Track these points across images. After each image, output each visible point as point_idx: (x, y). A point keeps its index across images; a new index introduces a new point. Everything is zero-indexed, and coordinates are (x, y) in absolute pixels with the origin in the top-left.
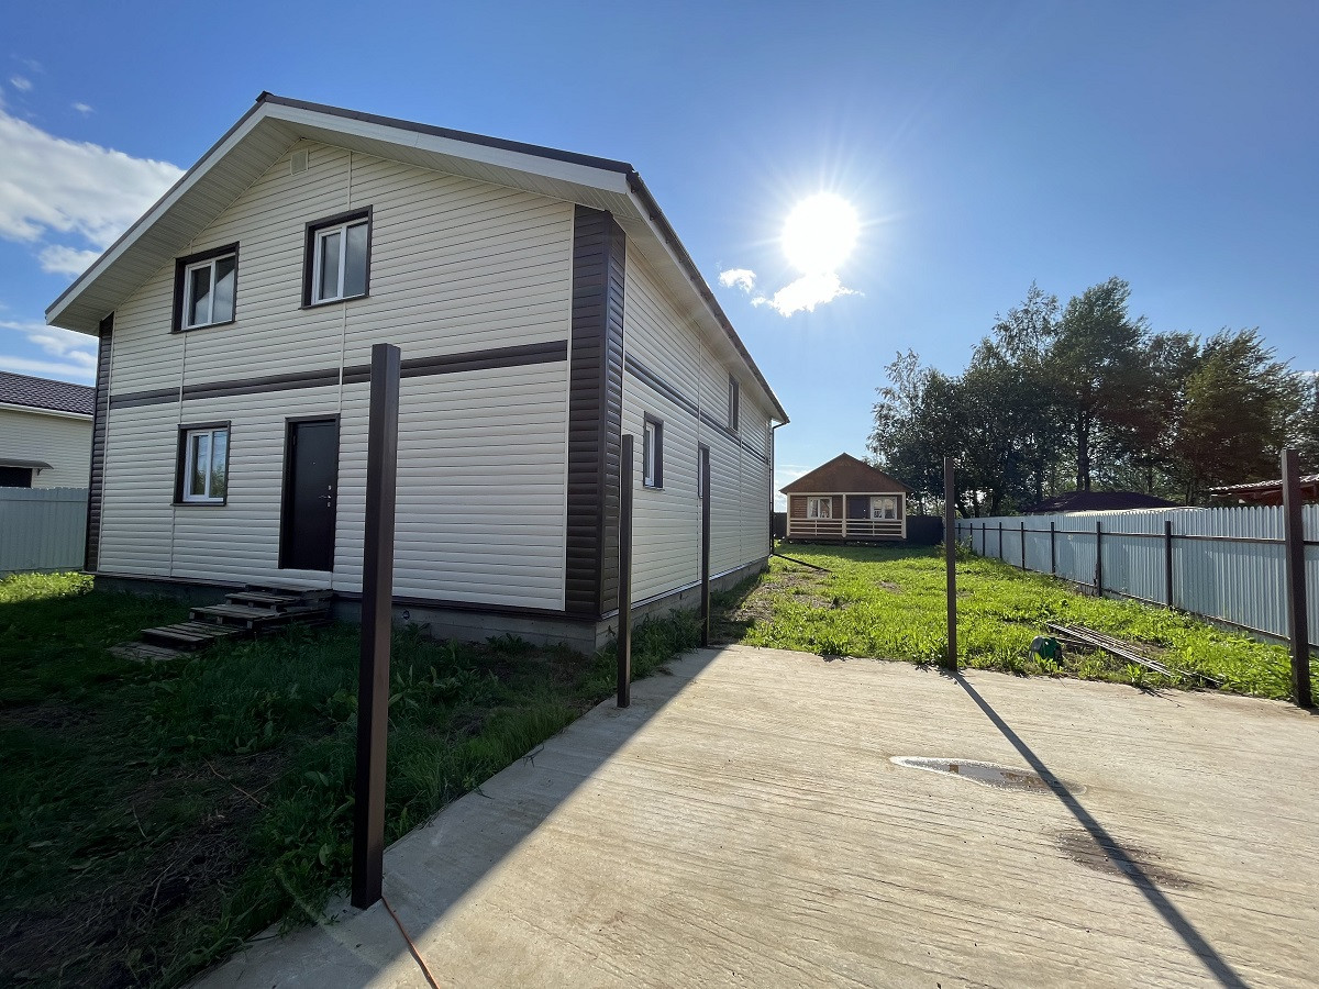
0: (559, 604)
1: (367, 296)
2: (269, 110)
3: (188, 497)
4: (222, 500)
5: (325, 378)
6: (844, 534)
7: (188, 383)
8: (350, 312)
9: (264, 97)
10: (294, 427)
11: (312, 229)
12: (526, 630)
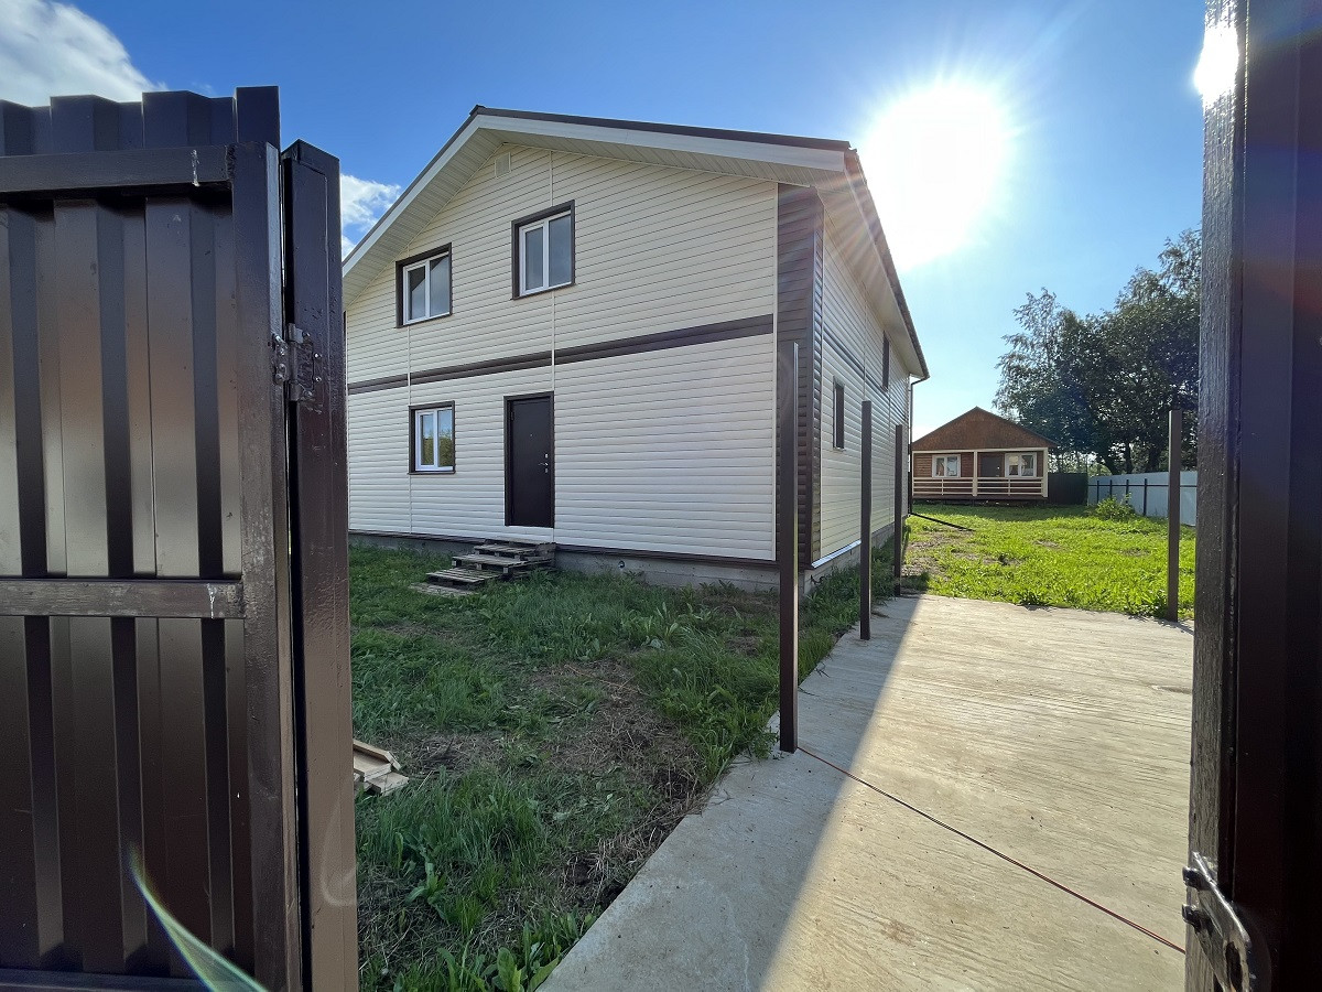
0: (771, 556)
1: (573, 284)
2: (482, 121)
3: (420, 467)
4: (451, 468)
5: (539, 360)
6: (975, 493)
7: (415, 369)
8: (558, 300)
9: (477, 110)
10: (511, 404)
11: (517, 225)
12: (735, 577)
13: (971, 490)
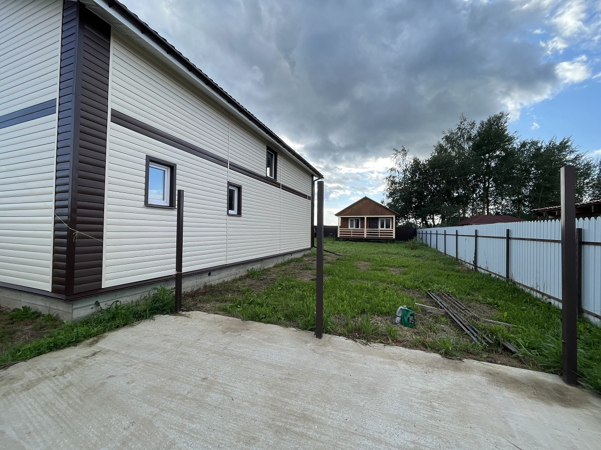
13: (364, 235)
